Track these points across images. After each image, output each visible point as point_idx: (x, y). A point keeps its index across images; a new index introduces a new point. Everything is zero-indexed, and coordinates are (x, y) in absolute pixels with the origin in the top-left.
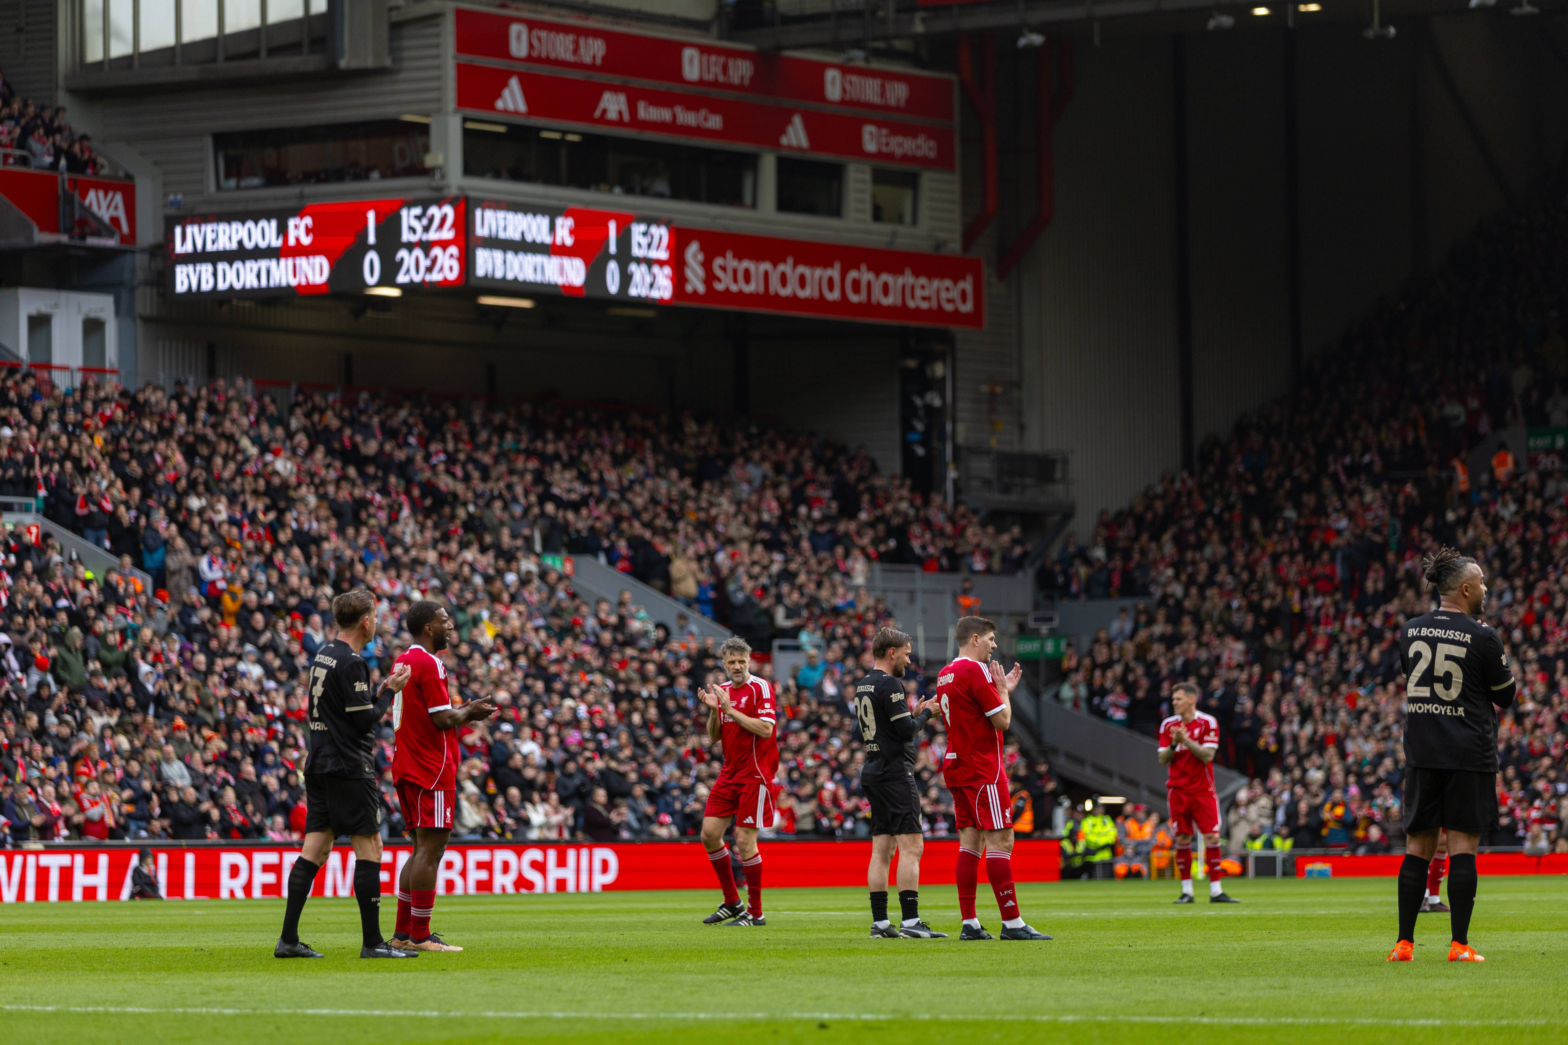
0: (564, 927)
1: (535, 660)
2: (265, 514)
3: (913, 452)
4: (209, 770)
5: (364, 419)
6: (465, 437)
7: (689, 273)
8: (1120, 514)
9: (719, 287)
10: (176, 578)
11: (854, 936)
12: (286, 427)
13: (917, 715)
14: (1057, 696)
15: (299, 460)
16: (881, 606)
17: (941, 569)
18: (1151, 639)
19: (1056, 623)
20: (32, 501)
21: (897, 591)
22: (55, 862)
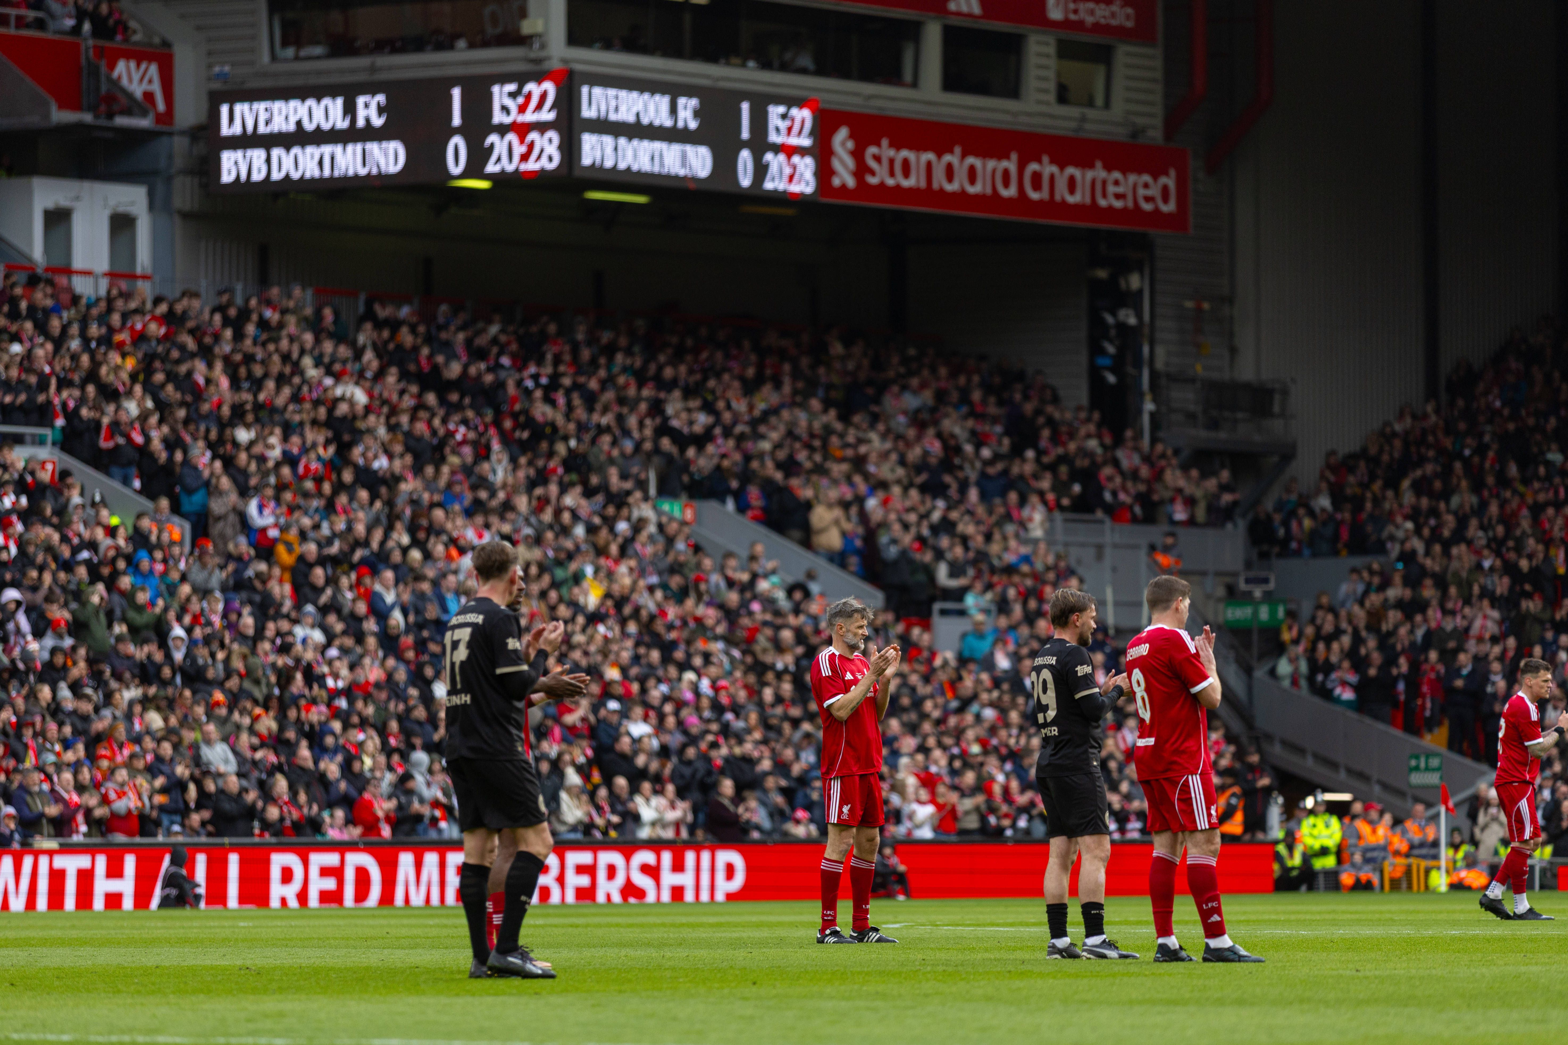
0: (681, 943)
1: (648, 626)
2: (325, 448)
3: (1103, 379)
4: (259, 755)
5: (444, 335)
6: (567, 357)
7: (836, 164)
8: (1353, 457)
9: (873, 180)
10: (220, 525)
11: (1027, 956)
12: (353, 344)
13: (1106, 693)
14: (1273, 672)
15: (368, 384)
16: (1062, 564)
17: (1135, 520)
18: (1386, 605)
19: (1272, 586)
20: (47, 432)
21: (1083, 545)
22: (71, 864)
